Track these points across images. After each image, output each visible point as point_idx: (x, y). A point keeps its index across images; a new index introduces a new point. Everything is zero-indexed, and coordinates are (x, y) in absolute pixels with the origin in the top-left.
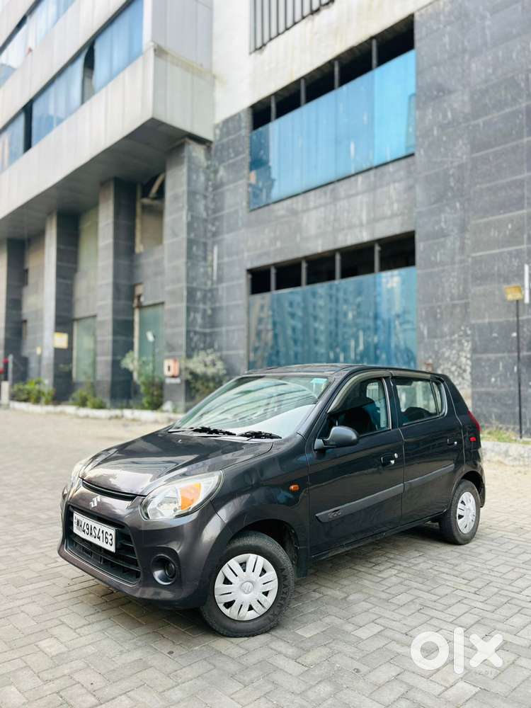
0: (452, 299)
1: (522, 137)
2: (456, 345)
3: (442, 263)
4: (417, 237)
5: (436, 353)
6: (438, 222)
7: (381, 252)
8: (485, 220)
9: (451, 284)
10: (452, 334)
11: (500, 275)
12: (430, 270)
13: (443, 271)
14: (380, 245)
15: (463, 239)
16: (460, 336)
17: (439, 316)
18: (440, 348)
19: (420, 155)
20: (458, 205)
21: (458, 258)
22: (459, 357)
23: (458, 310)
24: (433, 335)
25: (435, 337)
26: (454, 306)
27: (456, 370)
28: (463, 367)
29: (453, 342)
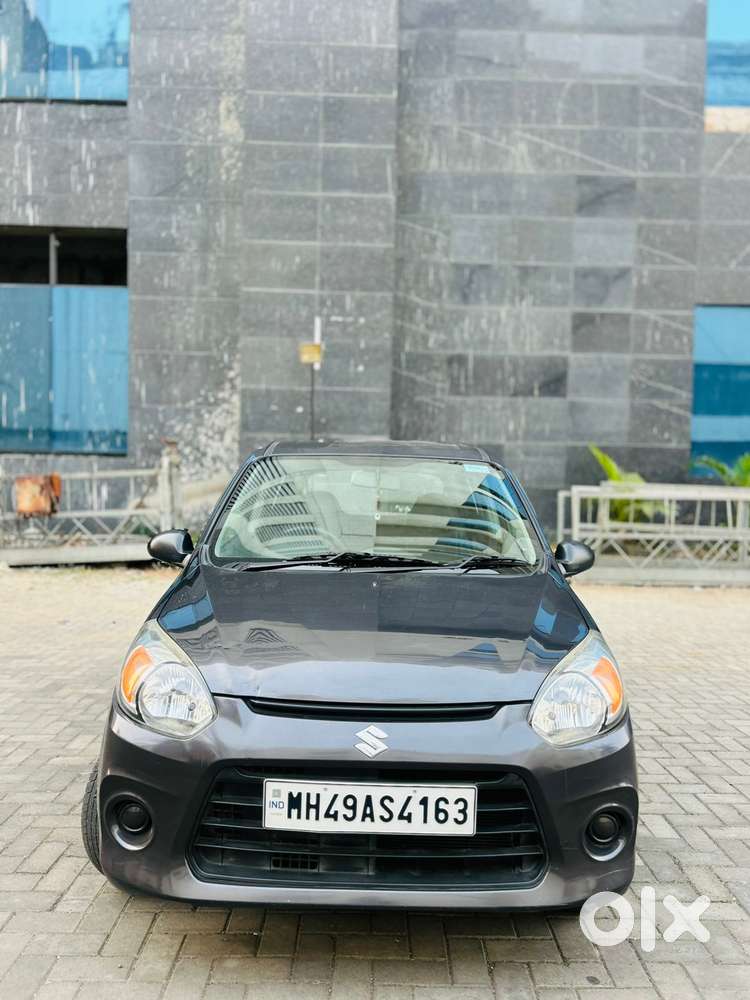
0: (187, 347)
1: (316, 140)
2: (192, 416)
3: (171, 290)
4: (130, 240)
5: (161, 426)
6: (167, 226)
7: (59, 249)
8: (264, 242)
9: (186, 325)
10: (186, 399)
11: (283, 326)
12: (150, 298)
13: (173, 303)
14: (58, 238)
15: (204, 261)
16: (198, 404)
17: (165, 370)
18: (166, 418)
19: (136, 107)
20: (198, 207)
21: (196, 288)
22: (196, 435)
23: (196, 364)
24: (155, 398)
25: (158, 402)
26: (190, 358)
27: (191, 452)
28: (202, 449)
29: (188, 411)
